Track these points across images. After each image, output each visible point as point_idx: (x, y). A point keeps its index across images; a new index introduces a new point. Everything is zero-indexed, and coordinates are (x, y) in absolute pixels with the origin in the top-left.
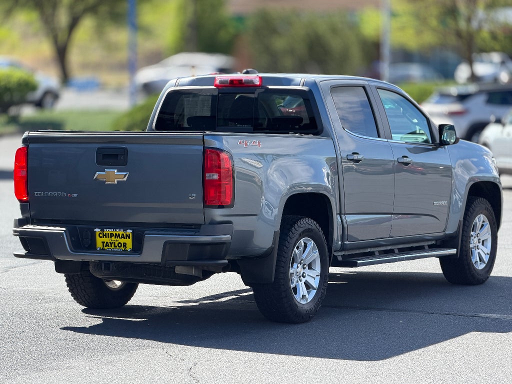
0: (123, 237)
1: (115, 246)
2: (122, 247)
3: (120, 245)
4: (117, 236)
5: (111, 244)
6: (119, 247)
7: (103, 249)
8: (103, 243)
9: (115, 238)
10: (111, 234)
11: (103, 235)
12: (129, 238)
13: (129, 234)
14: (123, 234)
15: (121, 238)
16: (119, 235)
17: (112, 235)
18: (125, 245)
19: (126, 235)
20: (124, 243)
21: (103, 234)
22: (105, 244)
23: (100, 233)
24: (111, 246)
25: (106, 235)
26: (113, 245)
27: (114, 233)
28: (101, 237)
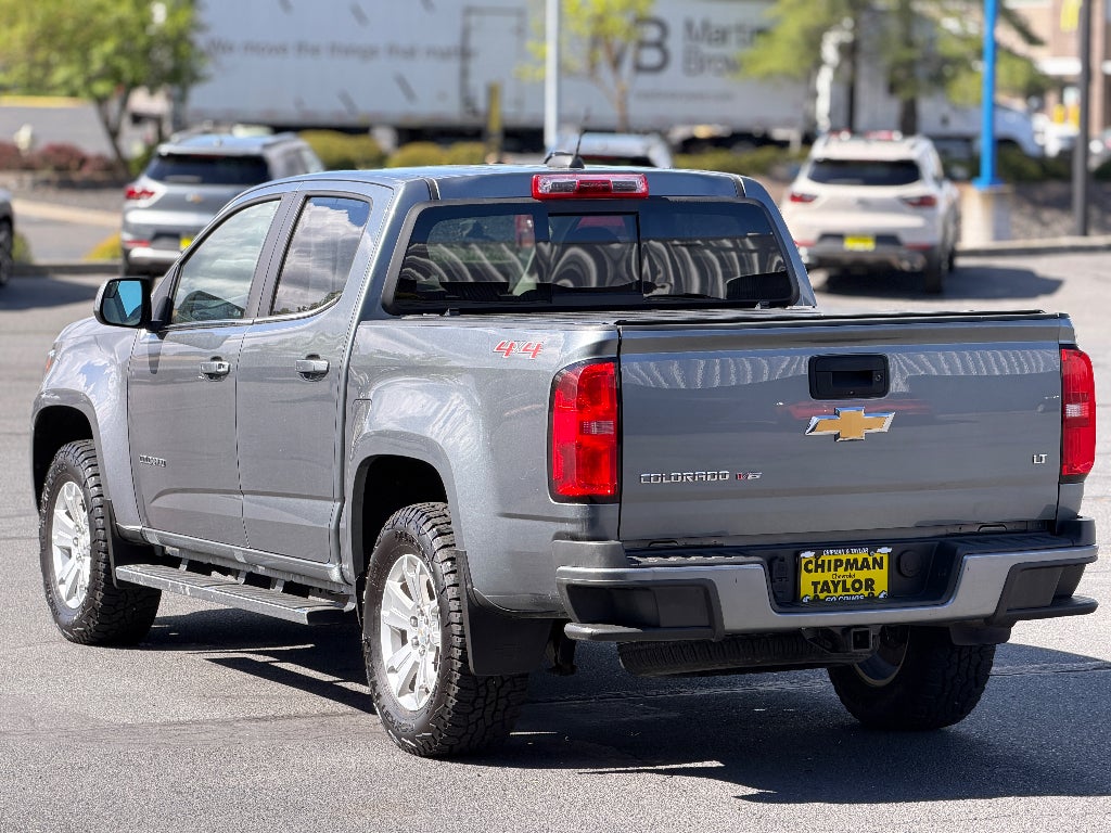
0: (865, 565)
1: (845, 589)
2: (863, 591)
3: (857, 585)
4: (851, 564)
5: (836, 585)
6: (857, 590)
7: (816, 598)
8: (815, 584)
9: (846, 569)
10: (836, 561)
11: (817, 566)
12: (881, 567)
13: (882, 558)
14: (865, 560)
15: (862, 569)
16: (856, 561)
17: (838, 564)
18: (870, 583)
19: (875, 559)
20: (867, 581)
21: (816, 562)
22: (819, 587)
23: (810, 562)
24: (836, 591)
25: (822, 566)
26: (840, 588)
27: (844, 558)
28: (809, 571)
